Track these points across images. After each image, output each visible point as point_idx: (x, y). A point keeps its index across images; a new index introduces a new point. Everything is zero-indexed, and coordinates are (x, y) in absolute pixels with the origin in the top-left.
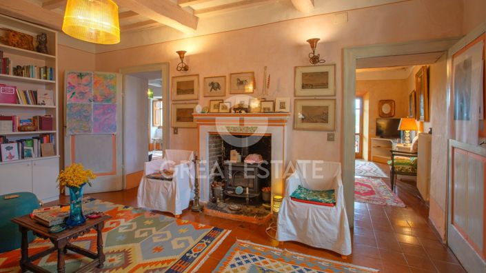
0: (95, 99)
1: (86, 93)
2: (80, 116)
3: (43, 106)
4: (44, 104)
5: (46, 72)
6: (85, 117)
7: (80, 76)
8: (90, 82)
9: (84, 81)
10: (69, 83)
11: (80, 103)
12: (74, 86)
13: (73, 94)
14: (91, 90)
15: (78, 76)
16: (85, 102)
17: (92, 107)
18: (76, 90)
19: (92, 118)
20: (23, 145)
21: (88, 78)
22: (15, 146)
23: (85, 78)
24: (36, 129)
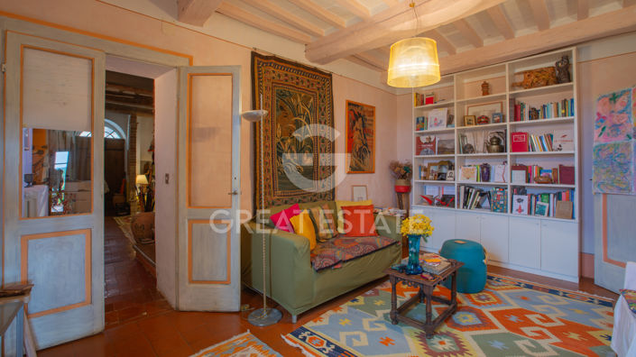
1: (622, 124)
2: (612, 164)
3: (559, 152)
4: (561, 150)
5: (564, 107)
6: (620, 165)
7: (614, 98)
8: (628, 105)
9: (618, 107)
10: (598, 114)
11: (613, 142)
12: (604, 117)
13: (603, 129)
14: (629, 118)
15: (610, 99)
16: (621, 140)
17: (632, 148)
18: (607, 123)
19: (632, 167)
20: (537, 199)
21: (624, 99)
22: (525, 198)
23: (619, 101)
24: (556, 182)
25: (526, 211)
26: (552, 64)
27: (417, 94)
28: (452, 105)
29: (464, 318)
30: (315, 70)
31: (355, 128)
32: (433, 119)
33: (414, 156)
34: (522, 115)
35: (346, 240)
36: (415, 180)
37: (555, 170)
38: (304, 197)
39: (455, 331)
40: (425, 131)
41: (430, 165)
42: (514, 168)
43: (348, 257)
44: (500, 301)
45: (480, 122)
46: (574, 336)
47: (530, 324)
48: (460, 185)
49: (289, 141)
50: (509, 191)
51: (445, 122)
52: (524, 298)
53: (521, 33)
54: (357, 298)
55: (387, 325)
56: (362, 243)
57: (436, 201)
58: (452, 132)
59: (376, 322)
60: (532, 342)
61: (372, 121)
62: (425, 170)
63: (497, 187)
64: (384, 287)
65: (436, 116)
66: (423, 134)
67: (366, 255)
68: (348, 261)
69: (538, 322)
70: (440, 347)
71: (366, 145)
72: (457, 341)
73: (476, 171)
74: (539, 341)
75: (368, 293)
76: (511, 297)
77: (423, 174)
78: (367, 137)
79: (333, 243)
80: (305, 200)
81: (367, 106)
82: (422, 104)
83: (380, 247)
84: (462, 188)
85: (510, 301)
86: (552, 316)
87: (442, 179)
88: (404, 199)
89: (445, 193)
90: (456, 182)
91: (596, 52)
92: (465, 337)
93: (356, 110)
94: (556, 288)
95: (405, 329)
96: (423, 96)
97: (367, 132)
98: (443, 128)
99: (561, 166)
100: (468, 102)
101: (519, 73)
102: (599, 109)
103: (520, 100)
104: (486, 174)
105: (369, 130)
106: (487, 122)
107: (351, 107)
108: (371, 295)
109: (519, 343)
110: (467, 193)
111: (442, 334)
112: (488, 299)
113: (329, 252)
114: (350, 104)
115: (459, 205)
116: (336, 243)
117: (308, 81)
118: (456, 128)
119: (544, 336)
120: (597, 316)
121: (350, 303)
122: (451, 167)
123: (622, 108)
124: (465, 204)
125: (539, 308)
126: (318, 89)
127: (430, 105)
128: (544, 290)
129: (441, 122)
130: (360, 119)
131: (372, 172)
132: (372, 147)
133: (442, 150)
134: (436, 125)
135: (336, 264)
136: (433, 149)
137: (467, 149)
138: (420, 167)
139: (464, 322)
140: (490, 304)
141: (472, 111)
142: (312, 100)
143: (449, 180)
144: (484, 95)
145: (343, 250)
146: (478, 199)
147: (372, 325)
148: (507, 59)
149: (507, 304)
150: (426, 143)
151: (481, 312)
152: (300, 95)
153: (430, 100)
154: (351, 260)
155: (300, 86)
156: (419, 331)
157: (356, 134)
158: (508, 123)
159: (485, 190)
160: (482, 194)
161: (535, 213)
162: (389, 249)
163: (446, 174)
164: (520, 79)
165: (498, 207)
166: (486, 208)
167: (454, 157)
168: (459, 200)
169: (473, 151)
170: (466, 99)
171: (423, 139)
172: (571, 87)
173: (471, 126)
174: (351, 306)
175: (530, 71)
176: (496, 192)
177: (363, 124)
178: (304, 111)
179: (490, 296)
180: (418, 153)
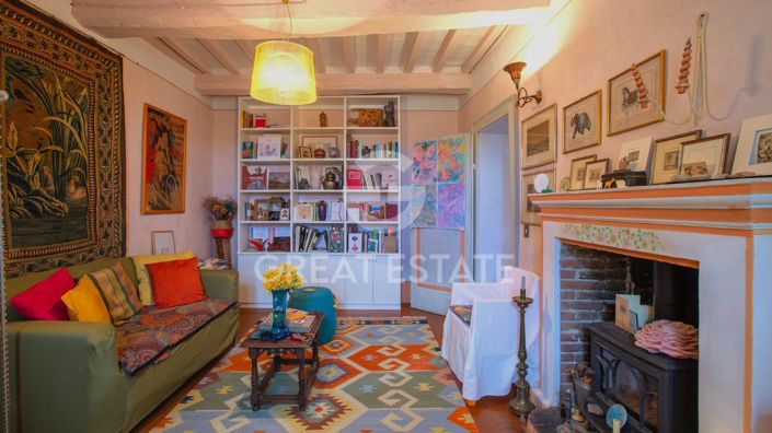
0: (440, 179)
1: (430, 169)
3: (386, 191)
4: (388, 189)
5: (390, 149)
6: (430, 204)
7: (425, 146)
8: (435, 154)
9: (428, 155)
10: (415, 159)
11: (424, 184)
12: (418, 162)
13: (418, 172)
14: (435, 164)
15: (423, 147)
16: (430, 182)
17: (437, 189)
18: (421, 168)
19: (437, 206)
20: (368, 237)
21: (431, 148)
22: (359, 236)
23: (429, 148)
24: (383, 218)
25: (360, 250)
26: (381, 107)
27: (244, 112)
28: (288, 132)
29: (328, 373)
30: (92, 42)
31: (157, 147)
32: (264, 147)
33: (240, 190)
34: (356, 153)
35: (161, 315)
36: (240, 221)
37: (382, 208)
38: (71, 256)
39: (326, 391)
40: (254, 160)
41: (257, 202)
42: (350, 205)
43: (176, 338)
44: (352, 345)
45: (317, 156)
46: (416, 356)
47: (383, 358)
48: (296, 225)
49: (37, 157)
50: (345, 229)
51: (279, 151)
52: (370, 335)
53: (361, 70)
54: (189, 395)
55: (248, 416)
56: (190, 314)
57: (266, 246)
58: (288, 163)
59: (231, 417)
60: (392, 374)
61: (182, 139)
62: (252, 208)
63: (333, 225)
64: (223, 367)
65: (268, 143)
66: (250, 164)
67: (201, 328)
68: (177, 344)
69: (388, 354)
70: (319, 415)
71: (173, 173)
72: (333, 401)
73: (312, 210)
74: (396, 371)
75: (203, 382)
76: (359, 338)
77: (249, 213)
78: (175, 162)
79: (138, 323)
80: (73, 260)
81: (176, 117)
82: (251, 126)
83: (216, 314)
84: (298, 228)
85: (360, 341)
86: (395, 345)
87: (273, 219)
88: (224, 246)
89: (277, 236)
90: (291, 222)
91: (413, 104)
92: (338, 392)
93: (160, 120)
94: (388, 319)
95: (272, 411)
96: (251, 116)
97: (175, 154)
98: (277, 158)
99: (387, 204)
100: (304, 132)
101: (355, 110)
102: (415, 155)
103: (355, 137)
104: (322, 212)
105: (178, 152)
106: (324, 156)
107: (153, 115)
108: (208, 383)
109: (383, 379)
110: (303, 234)
111: (315, 399)
112: (341, 345)
113: (142, 338)
114: (150, 110)
115: (294, 247)
116: (145, 321)
117: (79, 58)
118: (292, 160)
119: (398, 365)
120: (422, 334)
121: (180, 406)
122: (285, 205)
123: (430, 156)
124: (301, 247)
125: (383, 341)
126: (98, 76)
127: (261, 129)
128: (381, 322)
129: (274, 150)
130: (165, 135)
131: (183, 212)
132: (181, 176)
133: (274, 185)
134: (269, 154)
135: (161, 353)
136: (264, 182)
137: (304, 184)
138: (246, 205)
139: (330, 378)
140: (344, 350)
141: (307, 142)
142: (85, 92)
143: (283, 220)
144: (321, 126)
145: (165, 330)
146: (315, 239)
147: (227, 424)
148: (347, 93)
149: (359, 345)
150: (254, 175)
151: (342, 362)
152: (61, 79)
153: (261, 123)
154: (181, 341)
155: (62, 61)
156: (288, 407)
157: (159, 156)
158: (345, 159)
159: (321, 230)
160: (318, 235)
161: (368, 250)
162: (226, 315)
163: (279, 213)
164: (355, 116)
165: (335, 247)
166: (322, 249)
167: (289, 193)
168: (294, 243)
169: (309, 187)
170: (300, 128)
171: (252, 170)
172: (396, 132)
173: (307, 159)
174: (184, 410)
175: (364, 110)
176: (332, 231)
177: (170, 142)
178: (70, 108)
179: (342, 342)
180: (244, 187)
